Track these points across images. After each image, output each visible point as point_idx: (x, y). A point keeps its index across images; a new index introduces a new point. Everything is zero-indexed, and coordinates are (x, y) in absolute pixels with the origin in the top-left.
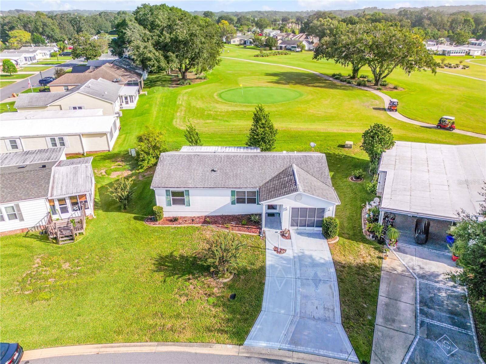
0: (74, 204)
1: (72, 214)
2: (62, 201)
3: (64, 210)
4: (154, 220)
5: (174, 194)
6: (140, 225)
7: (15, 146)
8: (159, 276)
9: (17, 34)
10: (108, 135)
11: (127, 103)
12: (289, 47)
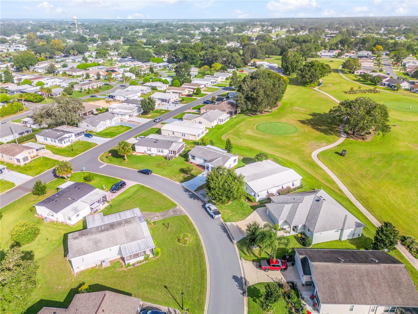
0: (174, 153)
1: (172, 155)
2: (171, 151)
3: (171, 153)
4: (187, 161)
5: (193, 156)
6: (184, 161)
7: (173, 134)
8: (178, 171)
9: (215, 66)
10: (197, 136)
11: (220, 122)
12: (391, 84)
